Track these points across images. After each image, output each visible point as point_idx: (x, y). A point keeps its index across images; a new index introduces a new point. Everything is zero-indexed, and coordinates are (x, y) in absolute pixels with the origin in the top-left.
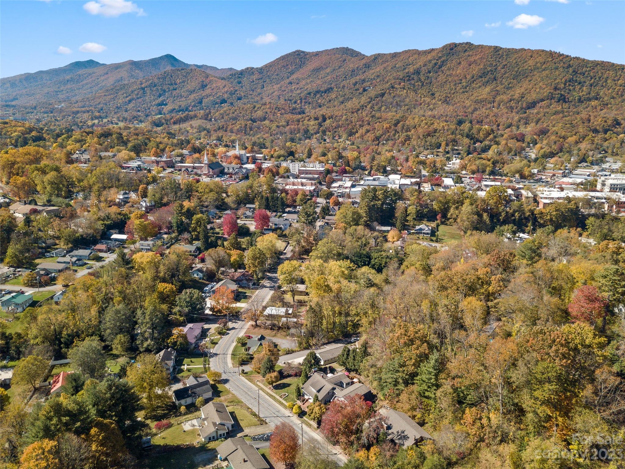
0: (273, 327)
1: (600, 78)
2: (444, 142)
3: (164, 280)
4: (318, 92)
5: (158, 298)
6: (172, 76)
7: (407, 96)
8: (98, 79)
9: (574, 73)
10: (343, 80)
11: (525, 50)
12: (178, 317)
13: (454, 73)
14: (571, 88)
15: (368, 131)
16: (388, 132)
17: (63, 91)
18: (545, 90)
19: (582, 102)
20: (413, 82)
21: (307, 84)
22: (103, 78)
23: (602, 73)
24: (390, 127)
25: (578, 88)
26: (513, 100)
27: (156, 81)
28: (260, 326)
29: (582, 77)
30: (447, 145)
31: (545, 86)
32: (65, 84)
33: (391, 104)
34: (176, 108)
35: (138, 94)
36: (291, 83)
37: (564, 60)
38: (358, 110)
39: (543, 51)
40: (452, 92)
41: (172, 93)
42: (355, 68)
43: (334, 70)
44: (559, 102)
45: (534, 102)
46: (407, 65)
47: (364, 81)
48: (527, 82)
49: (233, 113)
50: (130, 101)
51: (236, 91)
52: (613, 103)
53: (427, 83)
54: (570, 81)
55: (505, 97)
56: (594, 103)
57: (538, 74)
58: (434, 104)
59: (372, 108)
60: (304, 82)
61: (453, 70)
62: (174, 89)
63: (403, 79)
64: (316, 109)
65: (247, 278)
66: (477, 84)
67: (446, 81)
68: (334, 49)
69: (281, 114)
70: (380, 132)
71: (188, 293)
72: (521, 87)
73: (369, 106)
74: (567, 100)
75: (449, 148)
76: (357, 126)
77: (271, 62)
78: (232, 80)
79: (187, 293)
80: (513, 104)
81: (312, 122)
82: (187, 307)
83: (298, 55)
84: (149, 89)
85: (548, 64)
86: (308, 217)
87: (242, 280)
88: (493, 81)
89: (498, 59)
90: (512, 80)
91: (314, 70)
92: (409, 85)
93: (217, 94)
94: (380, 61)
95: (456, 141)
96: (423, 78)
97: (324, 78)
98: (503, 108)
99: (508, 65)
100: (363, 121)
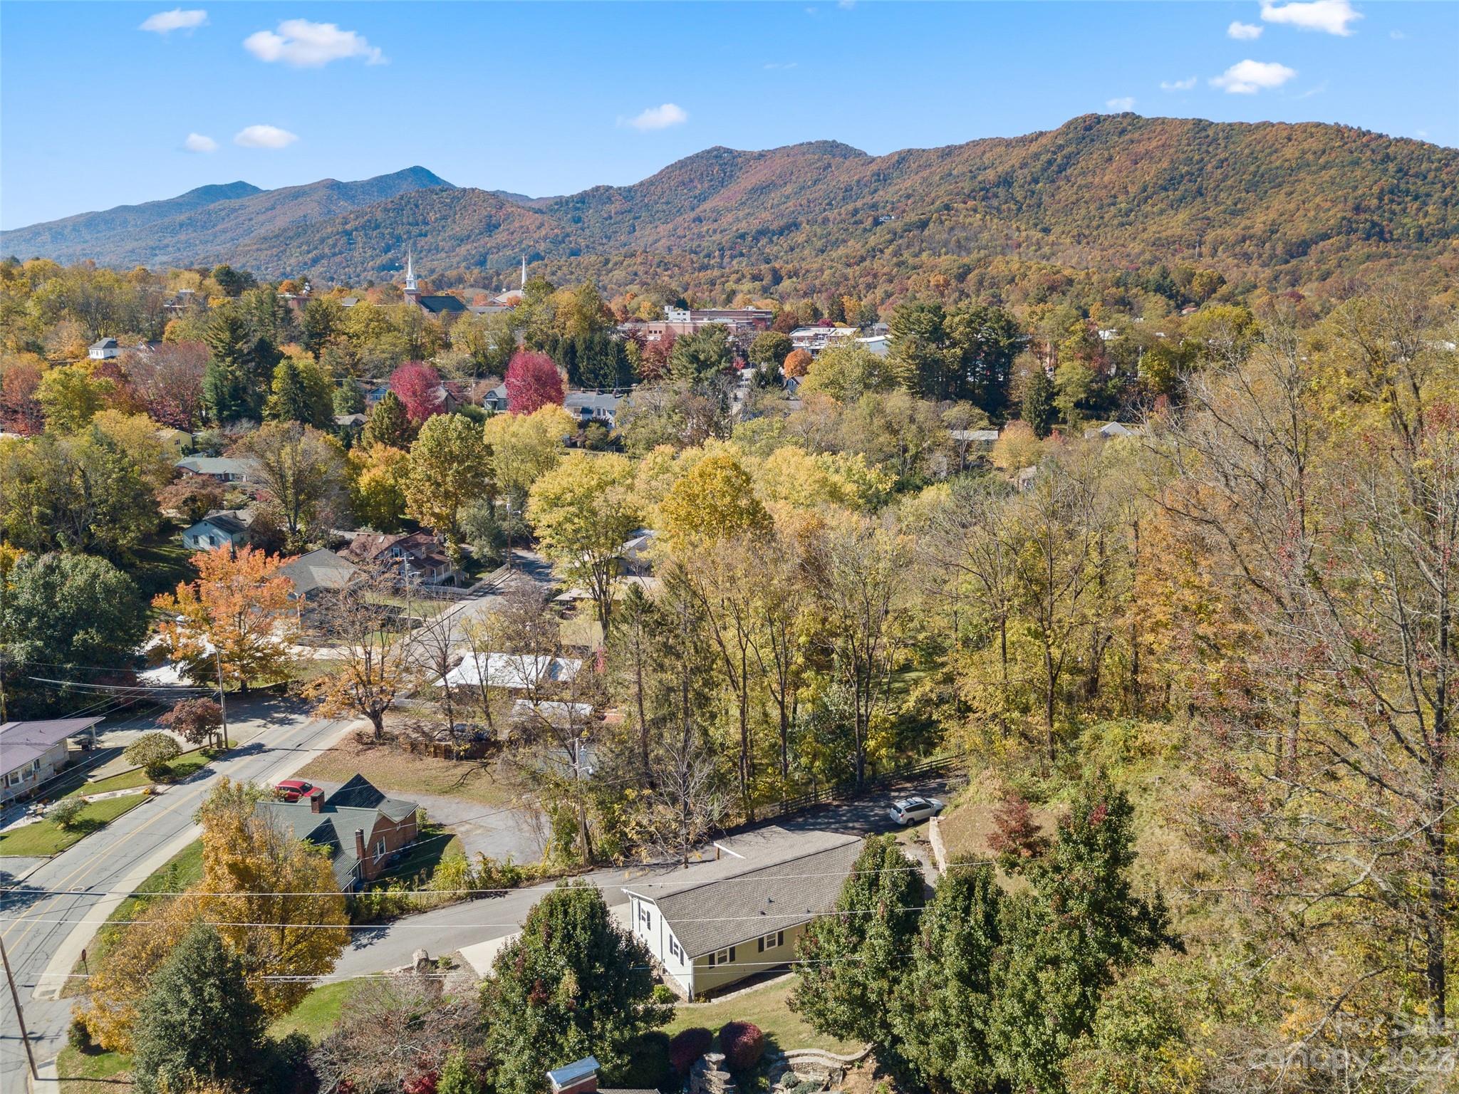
4: (762, 233)
6: (417, 206)
7: (984, 227)
8: (250, 220)
9: (1399, 175)
10: (824, 210)
11: (1273, 125)
13: (1097, 180)
14: (1398, 208)
16: (943, 295)
17: (167, 246)
18: (1331, 213)
19: (1427, 240)
20: (995, 203)
21: (738, 220)
22: (261, 218)
24: (947, 283)
25: (1413, 207)
26: (1251, 237)
27: (380, 215)
29: (1420, 183)
31: (1329, 204)
32: (174, 232)
33: (945, 245)
34: (423, 274)
35: (334, 246)
36: (699, 220)
37: (1373, 145)
38: (863, 259)
39: (1318, 125)
40: (1095, 223)
41: (415, 244)
42: (854, 183)
43: (802, 188)
44: (1368, 238)
45: (1304, 241)
46: (978, 169)
47: (874, 206)
48: (1282, 196)
50: (315, 261)
51: (568, 235)
53: (1029, 206)
54: (1391, 192)
55: (1228, 233)
57: (1309, 179)
58: (1053, 244)
59: (896, 253)
60: (730, 217)
61: (1094, 174)
62: (421, 235)
63: (970, 196)
66: (1153, 206)
67: (1078, 200)
69: (669, 276)
72: (1268, 208)
73: (889, 251)
74: (1387, 236)
76: (862, 287)
77: (654, 175)
78: (559, 214)
80: (1249, 247)
83: (716, 157)
84: (362, 233)
85: (1333, 155)
88: (1194, 198)
89: (1204, 147)
90: (1243, 194)
91: (754, 190)
92: (990, 207)
93: (521, 242)
94: (914, 166)
95: (1129, 303)
96: (1019, 195)
97: (778, 205)
98: (1224, 256)
99: (1231, 161)
100: (875, 276)
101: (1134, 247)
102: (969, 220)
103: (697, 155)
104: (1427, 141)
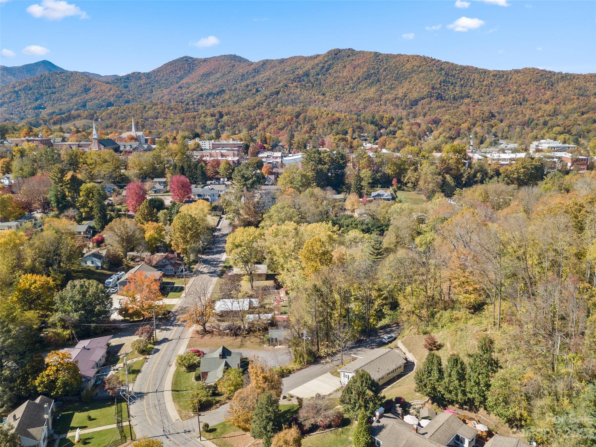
0: (235, 332)
1: (468, 79)
2: (351, 129)
3: (33, 270)
4: (210, 94)
5: (20, 300)
6: (49, 80)
7: (301, 94)
9: (446, 75)
10: (234, 84)
11: (402, 55)
12: (59, 330)
13: (341, 75)
14: (446, 88)
15: (269, 124)
16: (290, 124)
18: (424, 90)
19: (457, 100)
20: (303, 83)
21: (198, 88)
23: (469, 75)
24: (292, 119)
25: (451, 87)
26: (398, 98)
27: (31, 84)
28: (211, 332)
29: (453, 79)
30: (354, 132)
31: (423, 86)
33: (287, 101)
34: (56, 111)
35: (10, 98)
36: (180, 87)
37: (436, 64)
38: (255, 107)
39: (418, 56)
40: (341, 92)
41: (50, 97)
42: (245, 73)
43: (224, 75)
44: (437, 99)
45: (416, 100)
46: (295, 69)
47: (255, 83)
48: (407, 83)
49: (122, 113)
51: (123, 94)
52: (482, 100)
53: (316, 84)
54: (444, 82)
55: (390, 96)
56: (466, 101)
57: (416, 76)
58: (328, 101)
59: (268, 105)
60: (194, 87)
61: (340, 72)
62: (53, 93)
63: (294, 81)
64: (210, 109)
65: (173, 262)
66: (363, 85)
67: (334, 83)
68: (221, 56)
69: (174, 114)
70: (282, 124)
71: (78, 286)
72: (403, 87)
73: (265, 104)
74: (444, 98)
75: (356, 135)
76: (257, 120)
77: (159, 68)
78: (118, 84)
79: (75, 286)
80: (397, 102)
81: (209, 119)
82: (76, 311)
83: (186, 60)
84: (23, 92)
85: (423, 68)
86: (245, 181)
87: (166, 265)
88: (377, 82)
89: (379, 63)
90: (394, 82)
91: (203, 75)
92: (301, 85)
93: (102, 97)
94: (269, 66)
95: (362, 128)
96: (312, 80)
97: (214, 82)
98: (389, 105)
99: (389, 69)
100: (262, 115)
101: (357, 102)
102: (295, 91)
103: (177, 60)
104: (454, 63)
